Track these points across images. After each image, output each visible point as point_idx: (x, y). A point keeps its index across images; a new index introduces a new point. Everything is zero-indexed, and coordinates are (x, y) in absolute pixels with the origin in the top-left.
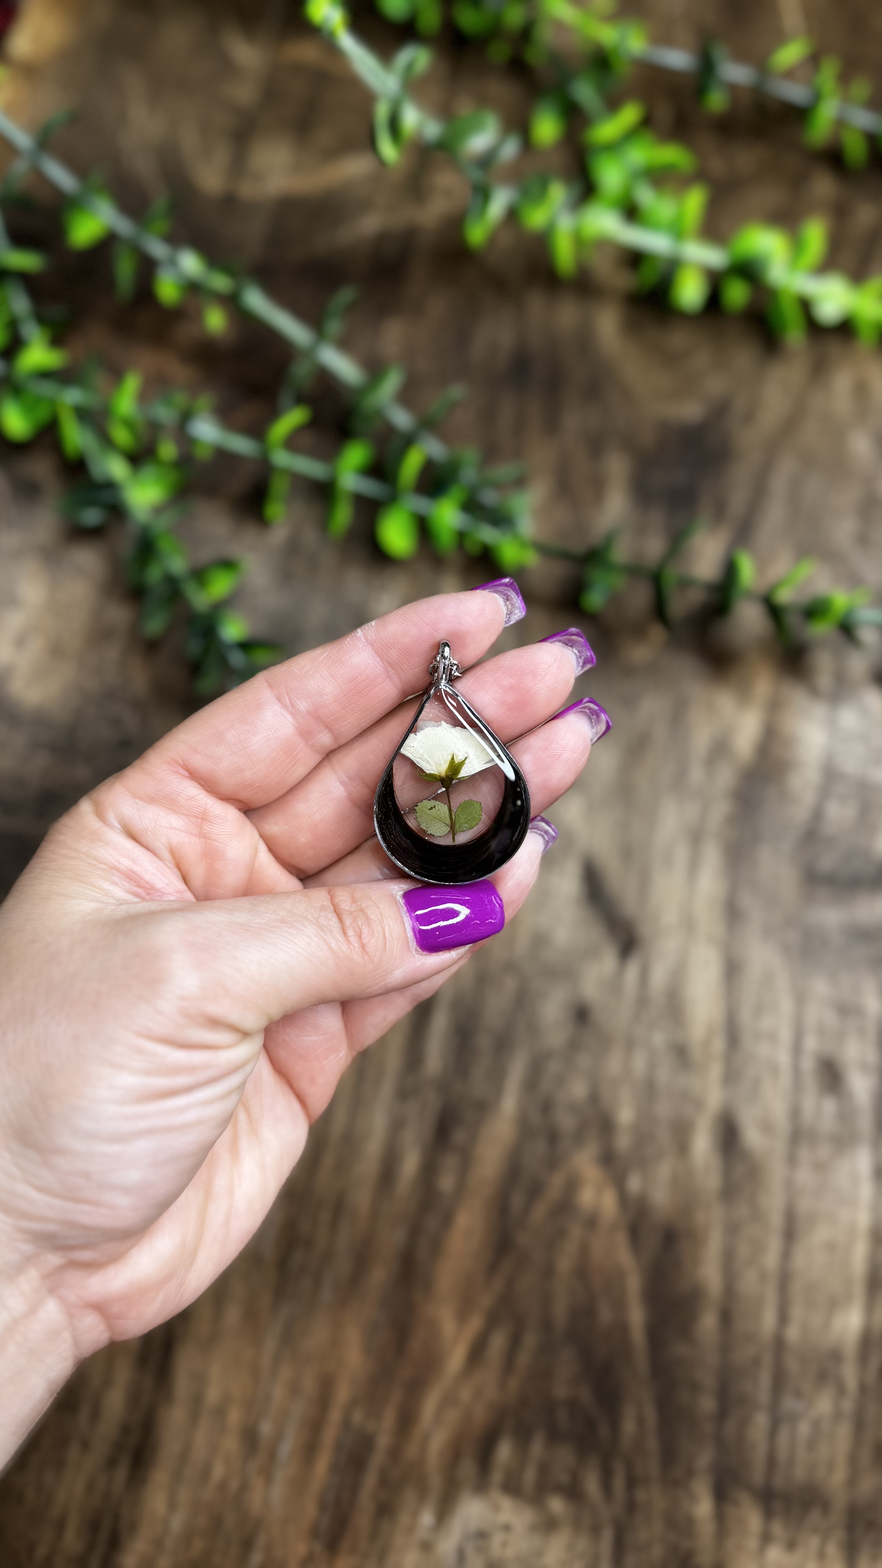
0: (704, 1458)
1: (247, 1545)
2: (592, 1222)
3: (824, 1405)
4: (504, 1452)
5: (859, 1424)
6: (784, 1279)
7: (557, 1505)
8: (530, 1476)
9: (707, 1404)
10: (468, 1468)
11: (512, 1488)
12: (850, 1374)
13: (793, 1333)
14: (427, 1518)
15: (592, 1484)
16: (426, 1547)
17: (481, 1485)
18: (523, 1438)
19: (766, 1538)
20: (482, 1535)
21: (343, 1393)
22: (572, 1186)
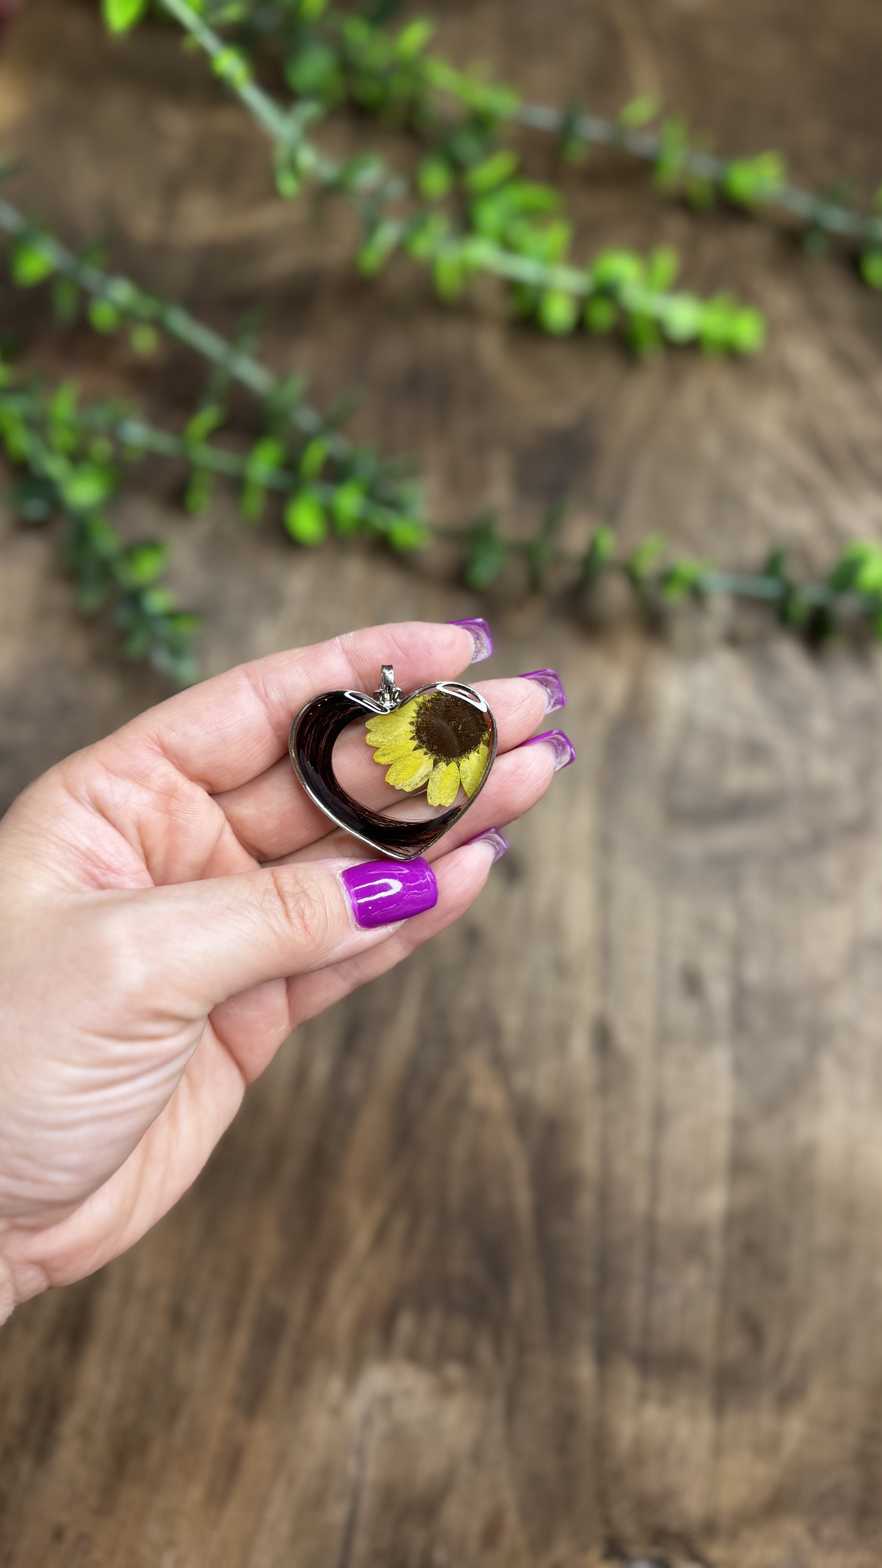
0: (586, 1327)
1: (173, 1413)
2: (482, 1116)
3: (693, 1276)
4: (406, 1324)
5: (726, 1293)
6: (654, 1164)
7: (454, 1372)
8: (429, 1346)
9: (587, 1277)
10: (372, 1339)
11: (413, 1356)
12: (716, 1248)
13: (665, 1212)
14: (336, 1385)
15: (485, 1351)
16: (336, 1412)
17: (385, 1352)
18: (422, 1309)
19: (643, 1397)
20: (386, 1402)
21: (260, 1273)
22: (465, 1084)
